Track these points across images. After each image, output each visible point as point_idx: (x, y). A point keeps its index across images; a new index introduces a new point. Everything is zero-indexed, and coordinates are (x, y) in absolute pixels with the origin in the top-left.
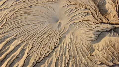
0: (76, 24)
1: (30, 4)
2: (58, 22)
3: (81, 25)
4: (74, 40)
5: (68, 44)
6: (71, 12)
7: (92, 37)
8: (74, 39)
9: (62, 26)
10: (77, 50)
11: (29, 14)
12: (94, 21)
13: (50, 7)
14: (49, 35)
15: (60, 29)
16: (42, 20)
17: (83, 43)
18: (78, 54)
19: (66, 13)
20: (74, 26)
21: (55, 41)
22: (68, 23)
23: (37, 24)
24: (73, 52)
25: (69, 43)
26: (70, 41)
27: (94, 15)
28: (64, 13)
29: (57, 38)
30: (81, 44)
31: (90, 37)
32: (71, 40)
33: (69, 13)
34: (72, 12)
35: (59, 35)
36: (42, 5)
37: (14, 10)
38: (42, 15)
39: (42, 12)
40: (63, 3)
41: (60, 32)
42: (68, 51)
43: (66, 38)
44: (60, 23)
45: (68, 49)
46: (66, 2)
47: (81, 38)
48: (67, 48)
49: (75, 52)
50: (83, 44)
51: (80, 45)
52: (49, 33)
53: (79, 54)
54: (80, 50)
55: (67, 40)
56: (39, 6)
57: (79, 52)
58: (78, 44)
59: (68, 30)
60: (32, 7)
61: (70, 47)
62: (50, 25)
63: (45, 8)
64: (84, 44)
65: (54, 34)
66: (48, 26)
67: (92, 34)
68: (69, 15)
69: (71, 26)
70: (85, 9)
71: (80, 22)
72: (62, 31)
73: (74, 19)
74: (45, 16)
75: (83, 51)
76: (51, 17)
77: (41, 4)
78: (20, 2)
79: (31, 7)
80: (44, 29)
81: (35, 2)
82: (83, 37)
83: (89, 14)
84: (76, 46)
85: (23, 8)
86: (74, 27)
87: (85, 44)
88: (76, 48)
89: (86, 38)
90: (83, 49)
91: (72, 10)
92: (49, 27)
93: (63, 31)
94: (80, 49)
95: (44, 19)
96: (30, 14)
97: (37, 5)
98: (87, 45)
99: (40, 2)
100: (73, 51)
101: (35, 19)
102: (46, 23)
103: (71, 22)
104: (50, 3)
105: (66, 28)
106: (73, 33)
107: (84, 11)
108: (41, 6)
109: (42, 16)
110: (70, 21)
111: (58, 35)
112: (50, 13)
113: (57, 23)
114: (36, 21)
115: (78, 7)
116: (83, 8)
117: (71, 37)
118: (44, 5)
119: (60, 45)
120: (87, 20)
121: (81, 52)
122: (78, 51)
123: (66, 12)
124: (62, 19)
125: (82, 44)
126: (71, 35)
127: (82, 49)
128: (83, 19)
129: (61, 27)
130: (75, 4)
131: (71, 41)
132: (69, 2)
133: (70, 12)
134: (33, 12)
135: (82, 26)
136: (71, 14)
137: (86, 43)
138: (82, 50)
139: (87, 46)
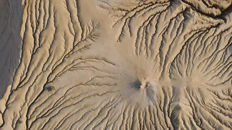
0: (180, 62)
1: (40, 82)
2: (143, 87)
3: (190, 56)
4: (199, 102)
5: (192, 117)
6: (146, 39)
7: (226, 69)
8: (197, 100)
9: (155, 89)
10: (214, 116)
11: (61, 108)
12: (208, 25)
13: (90, 58)
14: (143, 124)
15: (155, 98)
16: (102, 103)
17: (218, 95)
18: (221, 121)
19: (140, 51)
20: (180, 72)
21: (163, 128)
22: (162, 75)
23: (100, 120)
24: (210, 124)
25: (193, 113)
26: (193, 109)
27: (199, 7)
28: (137, 53)
29: (162, 118)
30: (216, 100)
31: (223, 72)
32: (193, 105)
33: (147, 45)
34: (150, 38)
35: (164, 112)
36: (69, 67)
37: (19, 122)
38: (93, 92)
39: (86, 84)
40: (112, 26)
41: (160, 105)
42: (200, 127)
43: (183, 109)
44: (147, 86)
45: (198, 125)
46: (117, 19)
47: (209, 87)
48: (194, 123)
49: (214, 122)
50: (219, 97)
51: (214, 103)
52: (140, 121)
53: (223, 121)
54: (221, 112)
55: (186, 110)
56: (63, 72)
57: (221, 115)
58: (210, 104)
59: (173, 90)
60: (53, 87)
61: (201, 120)
62: (129, 103)
63: (81, 68)
64: (221, 95)
65: (151, 116)
66: (126, 108)
67: (224, 61)
68: (149, 51)
69: (172, 76)
70: (171, 5)
71: (184, 50)
72: (163, 101)
73: (168, 53)
74: (102, 90)
75: (227, 109)
76: (116, 84)
77: (64, 65)
78: (12, 92)
79: (47, 88)
80: (124, 118)
81: (47, 69)
82: (211, 82)
83: (189, 14)
84: (209, 110)
85: (33, 103)
86: (181, 75)
87: (224, 94)
88: (212, 113)
89: (218, 82)
90: (225, 106)
91: (147, 33)
92: (130, 110)
93: (166, 97)
94: (220, 109)
95: (105, 97)
96: (64, 106)
97: (57, 72)
98: (228, 92)
99: (55, 60)
100: (209, 122)
101: (85, 110)
102: (117, 104)
103: (166, 67)
104: (82, 45)
105: (168, 88)
106: (188, 90)
107: (173, 14)
108: (69, 70)
109: (94, 95)
110: (161, 64)
111: (161, 113)
112: (105, 74)
113: (141, 89)
114: (90, 114)
115: (153, 12)
116: (165, 7)
117: (190, 99)
118: (76, 63)
119: (178, 128)
120: (192, 34)
121: (225, 114)
122: (218, 116)
123: (137, 47)
124: (144, 73)
125: (218, 99)
126: (186, 97)
127: (223, 107)
128: (185, 38)
129: (155, 93)
130: (141, 8)
131: (196, 108)
132: (124, 13)
133: (144, 39)
134: (65, 96)
135: (195, 59)
136: (152, 43)
137: (224, 92)
138: (225, 109)
139: (229, 95)
